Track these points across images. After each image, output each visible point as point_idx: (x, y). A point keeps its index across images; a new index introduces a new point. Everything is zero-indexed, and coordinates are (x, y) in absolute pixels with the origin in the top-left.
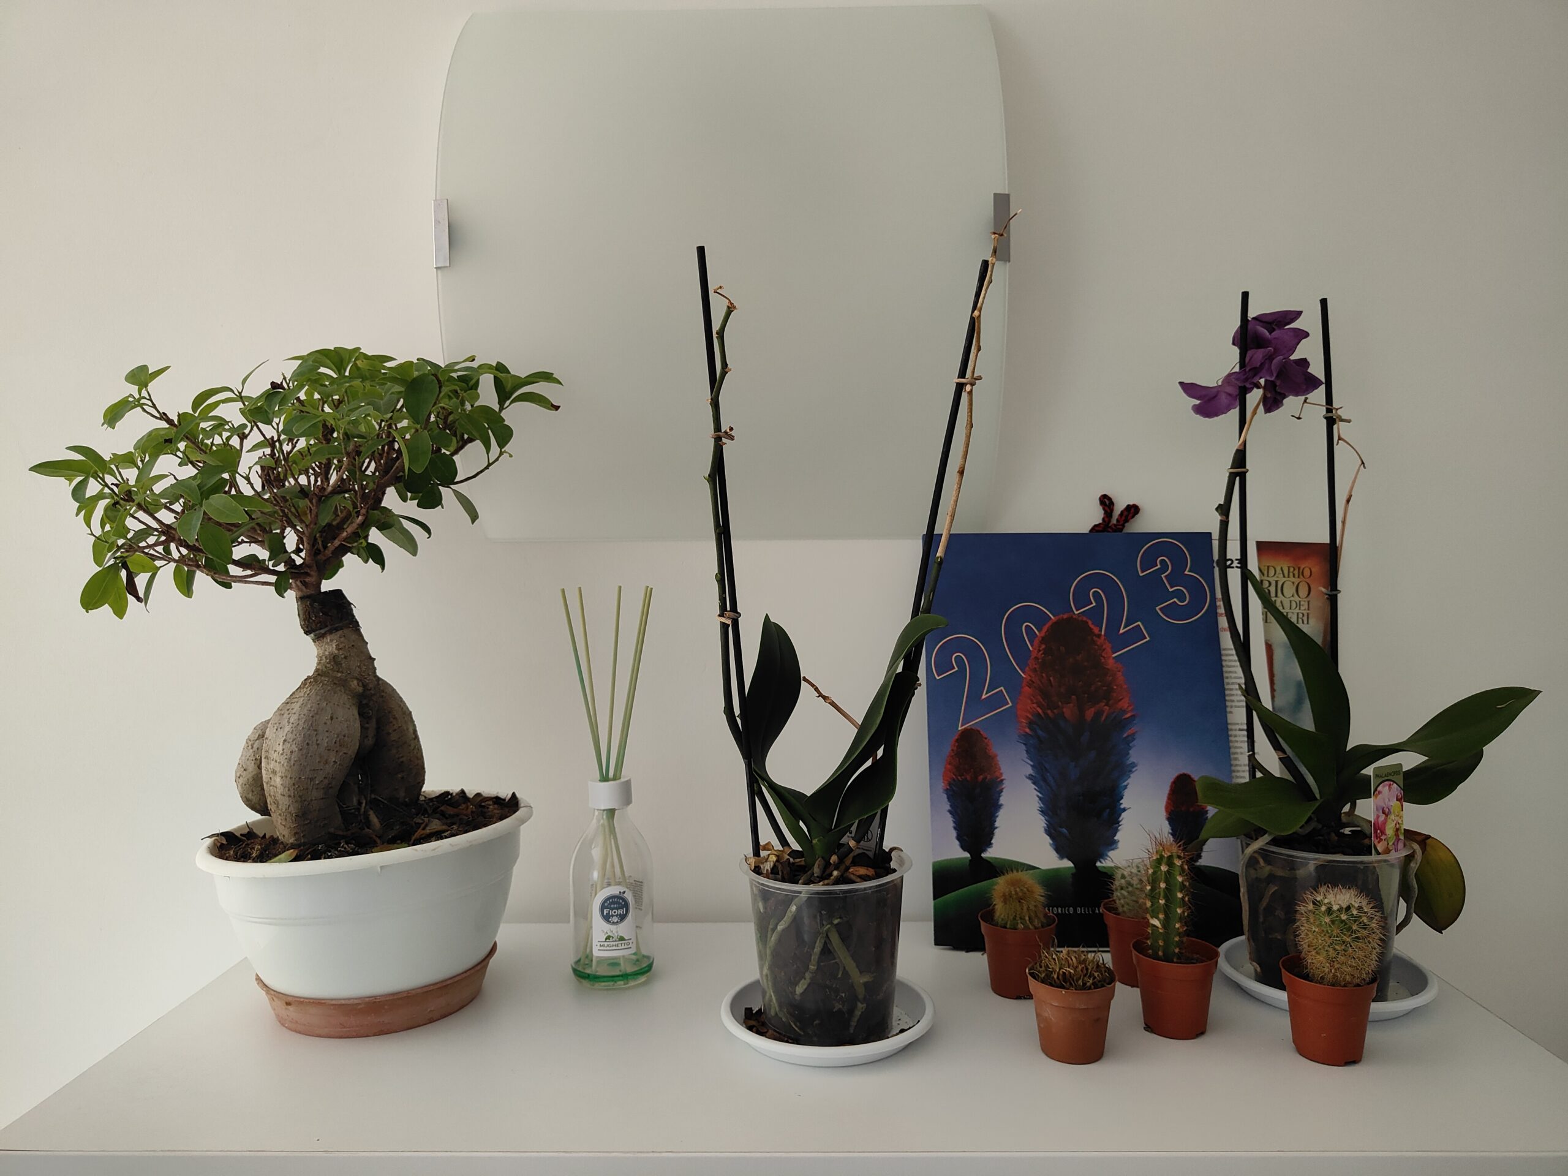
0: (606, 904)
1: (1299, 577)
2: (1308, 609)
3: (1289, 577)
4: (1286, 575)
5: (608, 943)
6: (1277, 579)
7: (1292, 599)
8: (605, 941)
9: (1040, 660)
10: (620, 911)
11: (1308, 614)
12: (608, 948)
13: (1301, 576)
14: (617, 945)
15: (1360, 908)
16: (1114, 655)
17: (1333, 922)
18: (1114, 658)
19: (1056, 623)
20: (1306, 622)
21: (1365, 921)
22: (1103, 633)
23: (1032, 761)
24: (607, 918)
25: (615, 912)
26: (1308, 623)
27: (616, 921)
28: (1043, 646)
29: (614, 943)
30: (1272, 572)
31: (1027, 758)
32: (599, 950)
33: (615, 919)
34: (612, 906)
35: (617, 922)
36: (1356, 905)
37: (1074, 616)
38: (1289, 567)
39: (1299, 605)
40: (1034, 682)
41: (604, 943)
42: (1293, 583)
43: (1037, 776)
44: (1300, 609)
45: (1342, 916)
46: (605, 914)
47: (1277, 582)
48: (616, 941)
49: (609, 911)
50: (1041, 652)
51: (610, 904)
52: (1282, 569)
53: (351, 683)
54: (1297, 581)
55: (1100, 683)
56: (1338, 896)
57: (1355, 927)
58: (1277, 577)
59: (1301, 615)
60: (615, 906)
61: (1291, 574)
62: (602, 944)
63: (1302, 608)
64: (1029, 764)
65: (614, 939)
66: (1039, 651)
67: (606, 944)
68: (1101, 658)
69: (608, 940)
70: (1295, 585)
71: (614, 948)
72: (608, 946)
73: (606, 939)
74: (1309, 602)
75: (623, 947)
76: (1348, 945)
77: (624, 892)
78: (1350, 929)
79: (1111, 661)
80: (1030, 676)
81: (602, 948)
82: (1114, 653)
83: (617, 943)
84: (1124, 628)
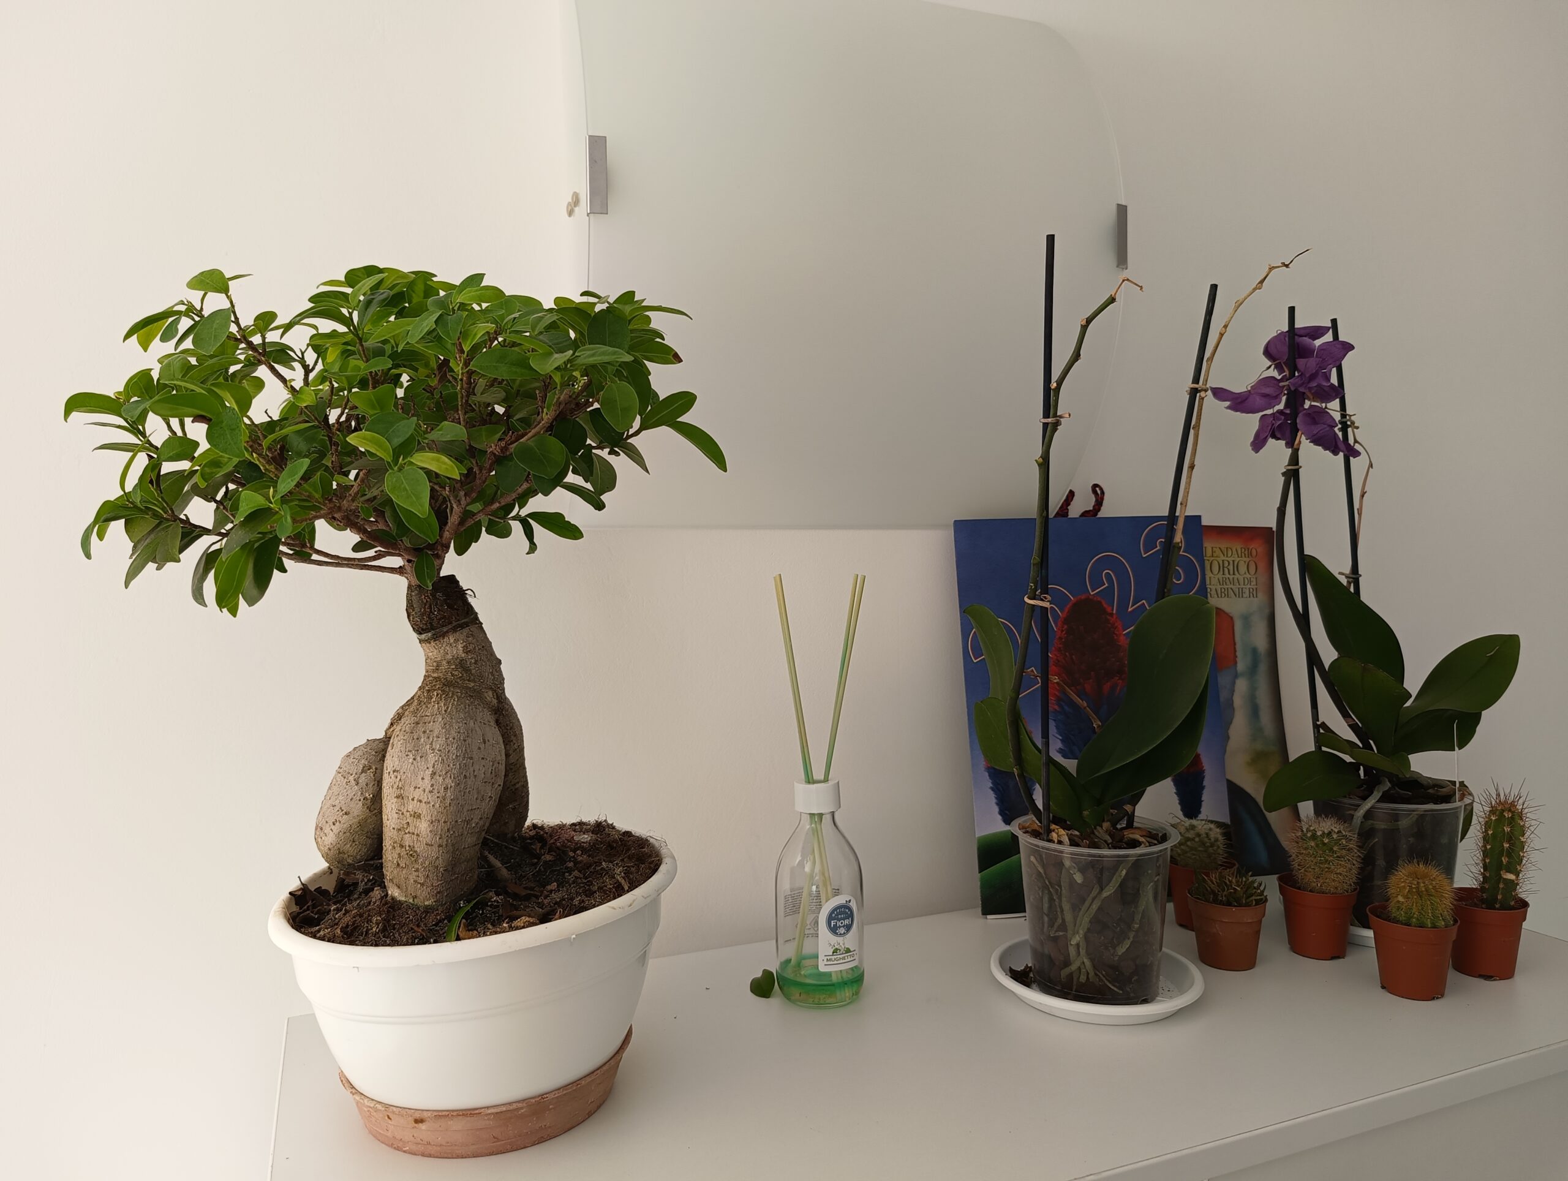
0: (833, 915)
1: (1248, 557)
2: (1256, 585)
3: (1241, 557)
4: (1240, 556)
5: (836, 957)
6: (1233, 559)
7: (1245, 576)
8: (832, 955)
9: (1063, 640)
10: (847, 922)
11: (1256, 589)
12: (835, 962)
13: (1250, 556)
14: (844, 958)
15: (1339, 832)
16: (1124, 632)
17: (1317, 845)
18: (1124, 635)
19: (1074, 605)
20: (1255, 596)
21: (1344, 843)
22: (1114, 612)
23: (1061, 735)
24: (834, 930)
25: (842, 923)
26: (1257, 597)
27: (842, 932)
28: (1066, 627)
29: (841, 956)
30: (1230, 553)
31: (1057, 733)
32: (825, 965)
33: (842, 930)
34: (840, 916)
35: (844, 933)
36: (1336, 831)
37: (1090, 597)
38: (1241, 548)
39: (1250, 581)
40: (1059, 661)
41: (831, 957)
42: (1245, 562)
43: (1065, 749)
44: (1250, 585)
45: (1324, 840)
46: (832, 926)
47: (1233, 561)
48: (843, 954)
49: (836, 923)
50: (1064, 633)
51: (837, 915)
52: (1236, 550)
53: (486, 695)
54: (1247, 560)
55: (1114, 659)
56: (1321, 824)
57: (1335, 849)
58: (1234, 557)
59: (1251, 590)
60: (842, 916)
61: (1243, 554)
62: (829, 958)
63: (1252, 584)
64: (1058, 738)
65: (841, 952)
66: (1062, 631)
67: (833, 957)
68: (1114, 635)
69: (835, 954)
70: (1247, 564)
71: (841, 961)
72: (835, 959)
73: (833, 953)
74: (1256, 578)
75: (849, 960)
76: (1331, 863)
77: (850, 901)
78: (1331, 850)
79: (1122, 638)
80: (1056, 655)
81: (829, 963)
82: (1124, 631)
83: (843, 955)
84: (1132, 606)
